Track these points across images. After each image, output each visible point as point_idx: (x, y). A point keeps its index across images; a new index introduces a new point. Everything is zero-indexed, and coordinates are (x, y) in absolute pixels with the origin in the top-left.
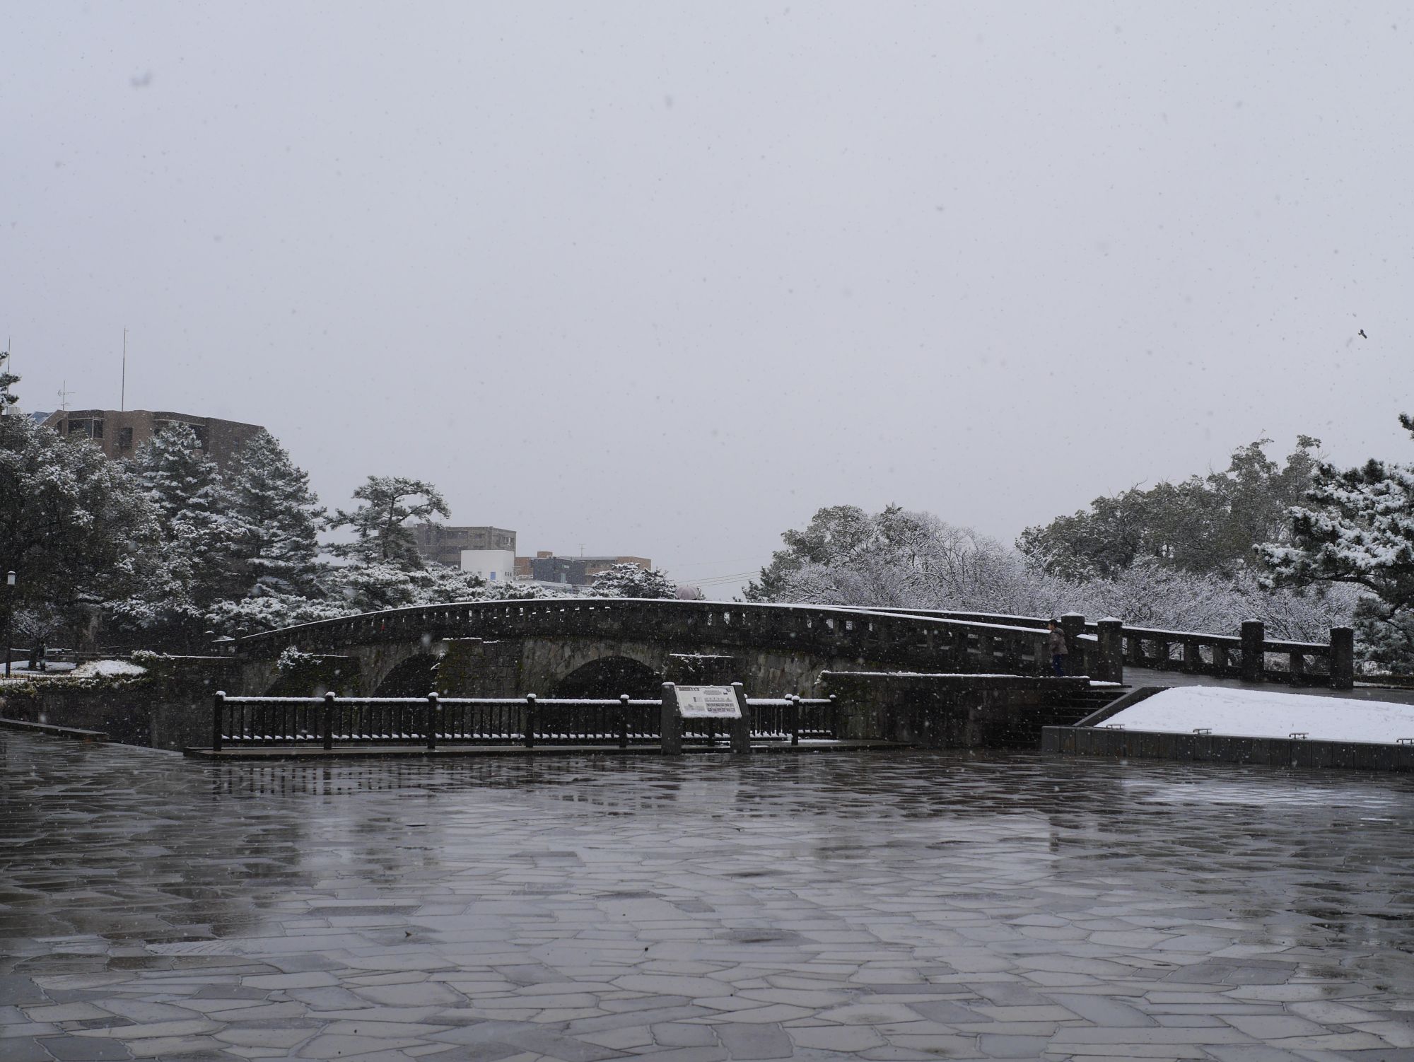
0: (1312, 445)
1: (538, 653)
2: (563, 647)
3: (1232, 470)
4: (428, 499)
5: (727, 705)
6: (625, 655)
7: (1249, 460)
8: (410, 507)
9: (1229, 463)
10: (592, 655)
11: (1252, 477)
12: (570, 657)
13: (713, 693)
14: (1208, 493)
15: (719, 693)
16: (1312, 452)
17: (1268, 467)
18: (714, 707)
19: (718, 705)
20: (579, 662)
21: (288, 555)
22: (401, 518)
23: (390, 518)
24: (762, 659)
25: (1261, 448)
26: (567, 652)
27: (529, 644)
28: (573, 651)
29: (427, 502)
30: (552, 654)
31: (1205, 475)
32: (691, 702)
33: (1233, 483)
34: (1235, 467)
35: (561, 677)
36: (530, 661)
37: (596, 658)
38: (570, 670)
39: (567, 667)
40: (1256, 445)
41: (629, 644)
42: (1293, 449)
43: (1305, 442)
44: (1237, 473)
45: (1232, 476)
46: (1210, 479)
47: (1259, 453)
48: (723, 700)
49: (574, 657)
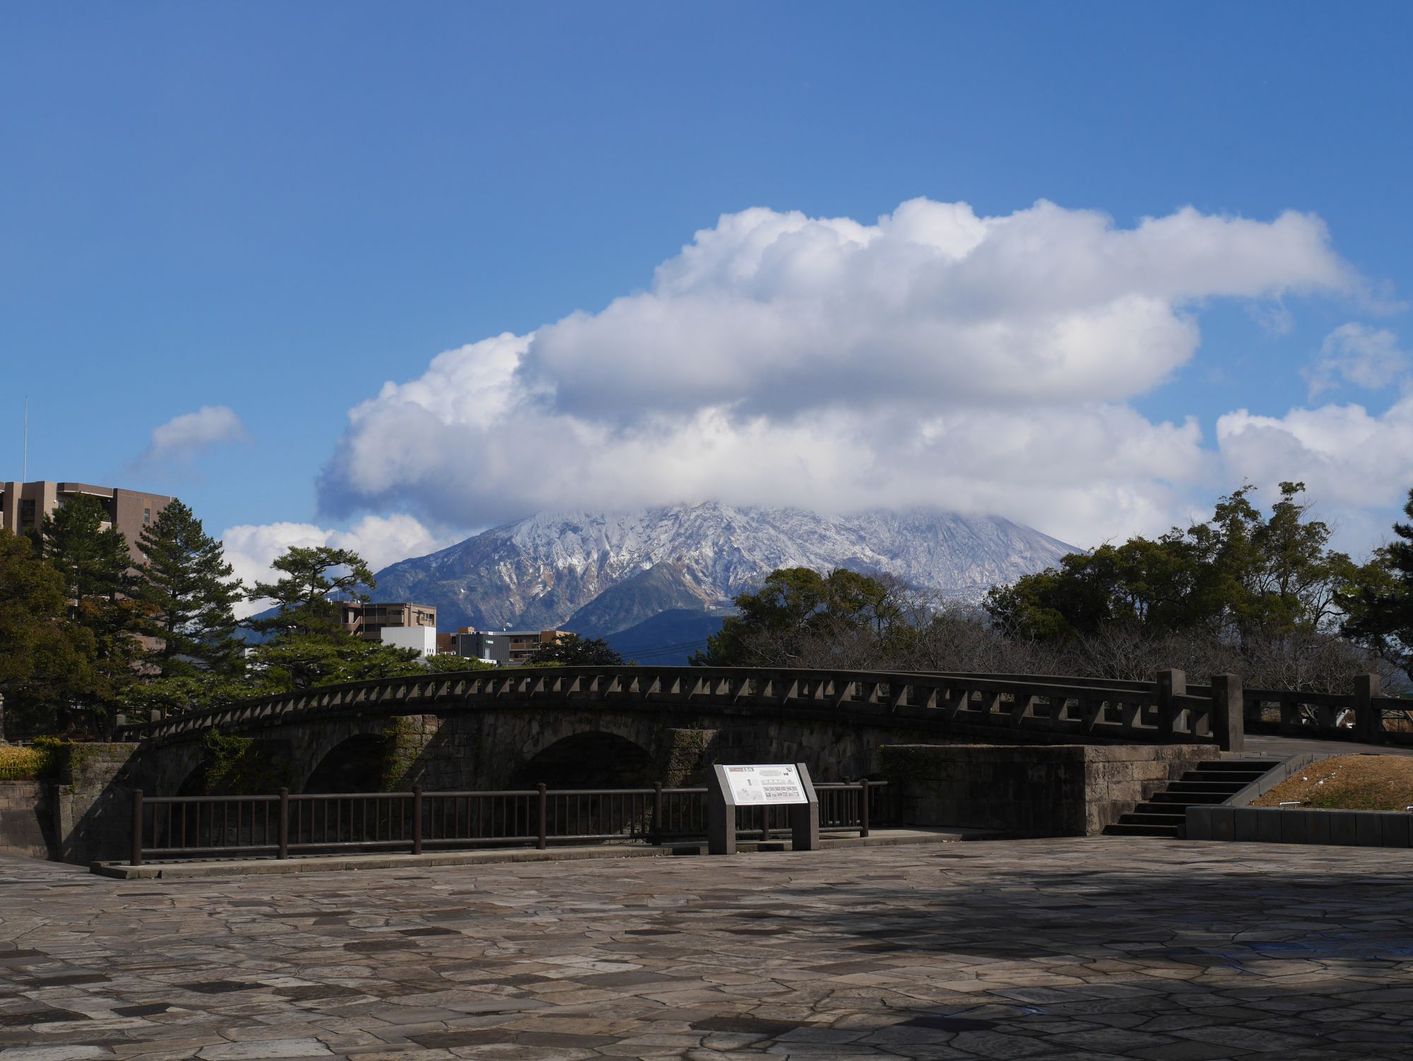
0: (1296, 491)
1: (500, 730)
2: (530, 723)
3: (1215, 520)
4: (352, 570)
5: (789, 789)
6: (604, 730)
7: (1234, 509)
8: (333, 579)
9: (1213, 512)
10: (566, 731)
11: (1235, 527)
12: (538, 734)
13: (770, 773)
14: (1189, 547)
15: (777, 774)
16: (1297, 499)
17: (1253, 515)
18: (773, 792)
19: (778, 789)
20: (549, 739)
21: (203, 631)
22: (324, 591)
23: (312, 591)
24: (773, 731)
25: (1244, 496)
26: (535, 728)
27: (489, 719)
28: (541, 726)
29: (351, 573)
30: (516, 731)
31: (1186, 527)
32: (746, 785)
33: (1217, 535)
34: (1218, 517)
35: (528, 757)
36: (490, 739)
37: (570, 734)
38: (540, 748)
39: (535, 745)
40: (1238, 494)
41: (609, 718)
42: (1277, 497)
43: (1288, 489)
44: (1220, 523)
45: (1215, 527)
46: (1190, 531)
47: (1243, 502)
48: (783, 782)
49: (543, 733)
